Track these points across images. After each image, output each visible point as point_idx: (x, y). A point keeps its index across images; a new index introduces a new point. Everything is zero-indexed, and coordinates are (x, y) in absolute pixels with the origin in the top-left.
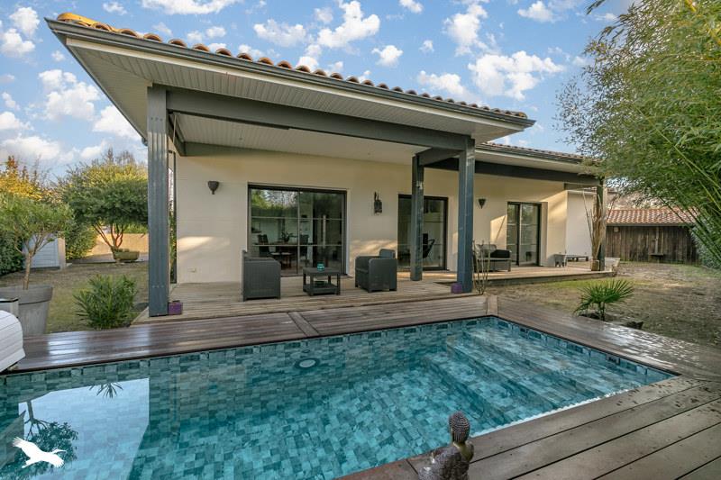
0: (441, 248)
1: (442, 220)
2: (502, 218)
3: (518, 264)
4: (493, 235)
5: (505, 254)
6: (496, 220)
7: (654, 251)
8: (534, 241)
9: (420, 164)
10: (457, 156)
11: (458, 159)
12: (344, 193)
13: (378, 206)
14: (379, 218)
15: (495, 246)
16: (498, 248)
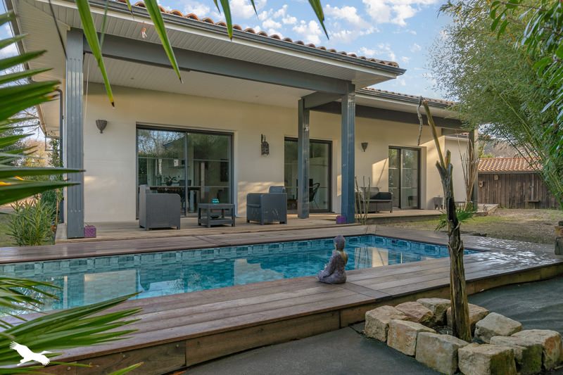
0: (327, 190)
1: (327, 163)
2: (384, 161)
3: (400, 207)
4: (375, 177)
5: (387, 196)
6: (378, 163)
7: (530, 198)
8: (415, 185)
9: (306, 107)
10: (340, 100)
11: (340, 103)
12: (231, 135)
13: (265, 148)
14: (265, 160)
15: (377, 189)
16: (380, 191)
